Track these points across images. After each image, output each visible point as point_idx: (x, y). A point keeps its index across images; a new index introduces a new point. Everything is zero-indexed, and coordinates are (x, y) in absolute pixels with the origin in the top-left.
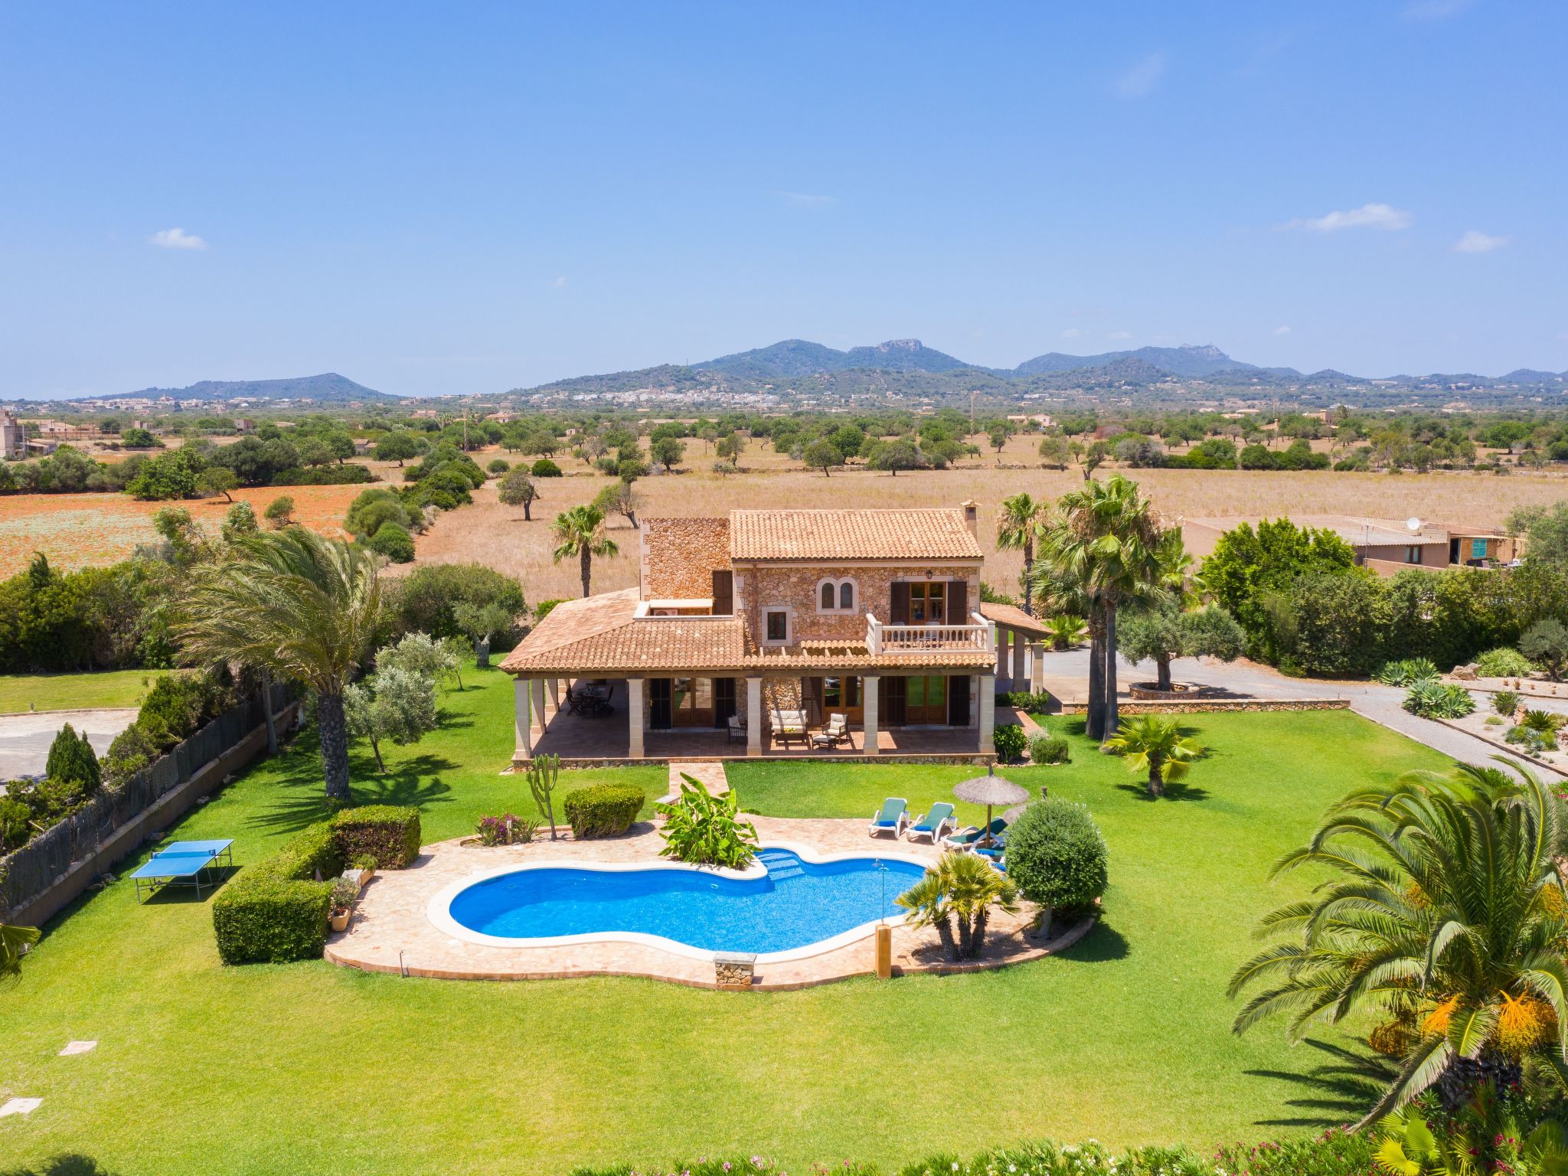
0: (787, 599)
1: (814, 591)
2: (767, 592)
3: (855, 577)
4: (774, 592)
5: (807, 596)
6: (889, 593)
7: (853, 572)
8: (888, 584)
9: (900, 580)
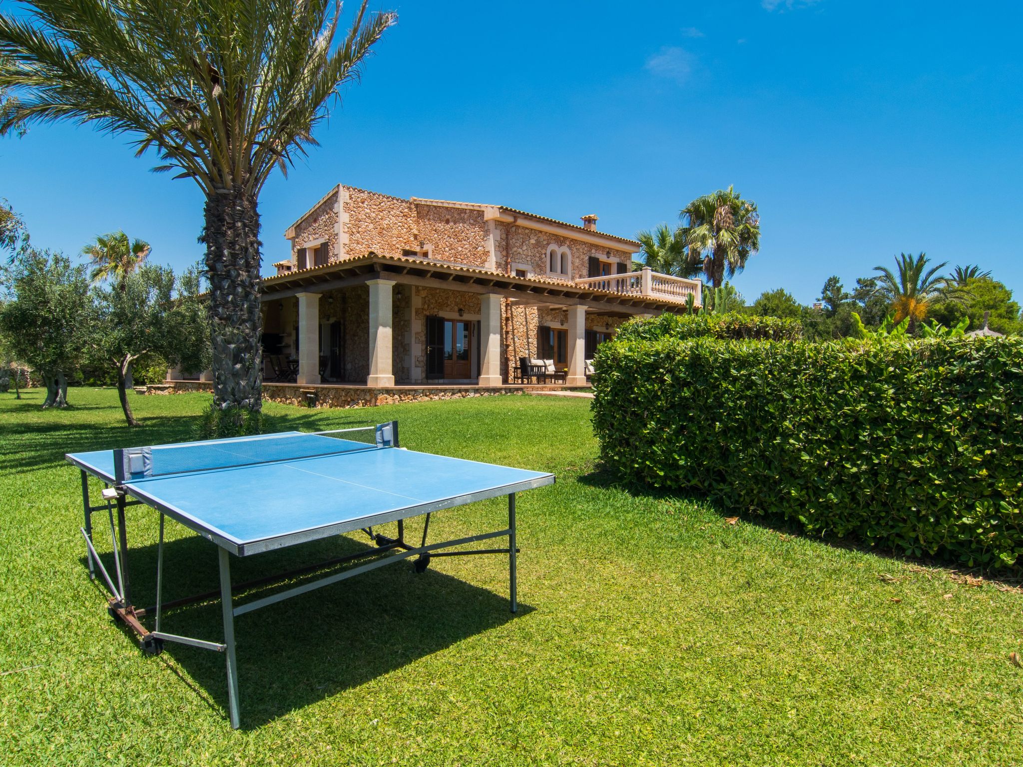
0: (528, 259)
1: (545, 254)
2: (515, 249)
3: (570, 247)
4: (520, 250)
5: (541, 258)
6: (588, 265)
7: (568, 243)
8: (587, 258)
9: (593, 255)
